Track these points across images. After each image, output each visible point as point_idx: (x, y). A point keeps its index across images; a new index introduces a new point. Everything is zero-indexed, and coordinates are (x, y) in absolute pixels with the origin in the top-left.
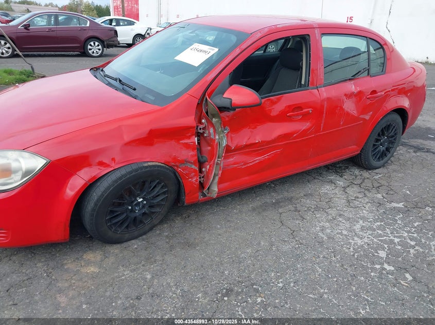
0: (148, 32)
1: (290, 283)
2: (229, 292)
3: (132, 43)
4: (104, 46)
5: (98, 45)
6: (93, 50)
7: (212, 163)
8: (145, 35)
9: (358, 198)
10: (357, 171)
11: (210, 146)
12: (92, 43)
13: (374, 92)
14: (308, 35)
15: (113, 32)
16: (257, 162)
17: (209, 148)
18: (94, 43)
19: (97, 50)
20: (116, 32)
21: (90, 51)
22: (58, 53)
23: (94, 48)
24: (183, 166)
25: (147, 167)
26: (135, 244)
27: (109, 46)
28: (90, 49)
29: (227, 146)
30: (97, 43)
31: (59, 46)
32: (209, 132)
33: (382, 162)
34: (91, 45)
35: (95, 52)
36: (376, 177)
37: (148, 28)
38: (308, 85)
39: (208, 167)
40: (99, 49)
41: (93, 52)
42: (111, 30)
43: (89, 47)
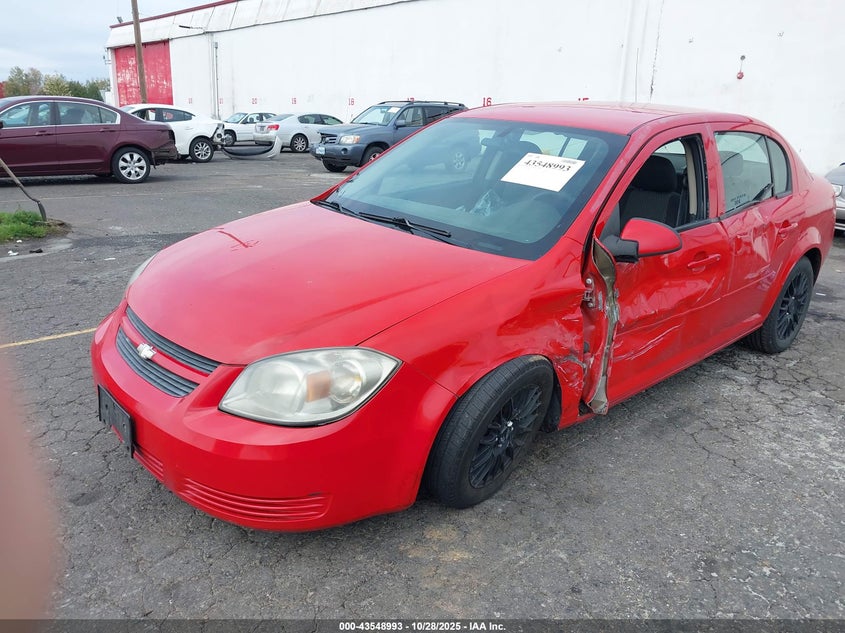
0: (219, 132)
1: (792, 539)
2: (711, 565)
3: (188, 153)
4: (150, 162)
5: (139, 160)
6: (128, 170)
7: (598, 353)
8: (213, 137)
9: (787, 400)
10: (754, 358)
11: (592, 324)
12: (127, 157)
13: (786, 223)
14: (699, 135)
15: (167, 134)
16: (651, 347)
17: (593, 327)
18: (132, 157)
19: (138, 169)
20: (172, 133)
21: (123, 172)
22: (59, 177)
23: (132, 165)
24: (566, 360)
25: (532, 364)
26: (497, 506)
27: (161, 161)
28: (124, 168)
29: (619, 323)
30: (136, 157)
31: (61, 163)
32: (597, 300)
33: (788, 339)
34: (125, 160)
35: (133, 172)
36: (791, 365)
37: (219, 125)
38: (707, 217)
39: (592, 360)
40: (141, 168)
41: (130, 174)
42: (163, 131)
43: (122, 164)
